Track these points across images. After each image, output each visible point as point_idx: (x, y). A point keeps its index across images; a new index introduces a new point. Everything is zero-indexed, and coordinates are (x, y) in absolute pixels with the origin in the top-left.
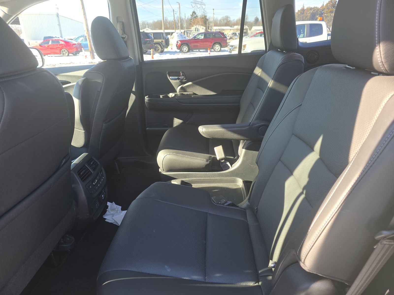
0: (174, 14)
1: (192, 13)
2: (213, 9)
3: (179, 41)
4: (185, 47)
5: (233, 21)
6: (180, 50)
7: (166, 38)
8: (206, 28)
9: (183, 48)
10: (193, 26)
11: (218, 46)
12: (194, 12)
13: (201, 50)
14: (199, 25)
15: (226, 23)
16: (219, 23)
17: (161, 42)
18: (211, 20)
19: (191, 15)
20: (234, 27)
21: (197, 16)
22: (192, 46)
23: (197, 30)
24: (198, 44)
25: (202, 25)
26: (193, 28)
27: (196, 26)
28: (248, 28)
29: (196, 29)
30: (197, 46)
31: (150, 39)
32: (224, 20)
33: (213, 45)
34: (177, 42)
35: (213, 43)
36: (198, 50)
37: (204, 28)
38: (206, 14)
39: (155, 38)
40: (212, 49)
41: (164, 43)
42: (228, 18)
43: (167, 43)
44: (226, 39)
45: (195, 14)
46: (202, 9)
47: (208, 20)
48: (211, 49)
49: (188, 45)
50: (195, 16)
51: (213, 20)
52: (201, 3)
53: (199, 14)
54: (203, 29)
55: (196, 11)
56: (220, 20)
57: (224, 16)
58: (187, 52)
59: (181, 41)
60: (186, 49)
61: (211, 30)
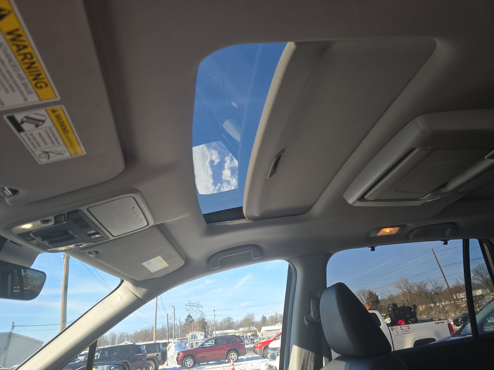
0: (168, 319)
1: (187, 318)
2: (214, 311)
3: (181, 352)
4: (189, 360)
5: (237, 323)
6: (182, 366)
7: (163, 350)
8: (205, 334)
9: (187, 362)
10: (188, 333)
11: (234, 354)
12: (189, 316)
13: (210, 363)
14: (197, 330)
15: (228, 326)
16: (220, 327)
17: (156, 356)
18: (212, 323)
19: (185, 320)
20: (240, 329)
21: (193, 320)
22: (198, 358)
23: (194, 337)
24: (207, 354)
25: (200, 331)
26: (189, 336)
27: (192, 333)
28: (257, 329)
29: (192, 335)
30: (205, 357)
31: (142, 353)
32: (225, 322)
33: (228, 353)
34: (178, 354)
35: (226, 351)
36: (206, 363)
37: (203, 333)
38: (204, 317)
39: (148, 352)
40: (227, 359)
41: (159, 358)
42: (230, 319)
43: (164, 357)
44: (244, 343)
45: (191, 317)
46: (199, 312)
47: (206, 323)
48: (225, 359)
49: (193, 357)
50: (191, 320)
51: (214, 323)
52: (197, 305)
53: (196, 317)
54: (202, 335)
55: (191, 315)
56: (221, 323)
57: (226, 317)
58: (191, 367)
59: (183, 352)
60: (191, 362)
61: (211, 336)
